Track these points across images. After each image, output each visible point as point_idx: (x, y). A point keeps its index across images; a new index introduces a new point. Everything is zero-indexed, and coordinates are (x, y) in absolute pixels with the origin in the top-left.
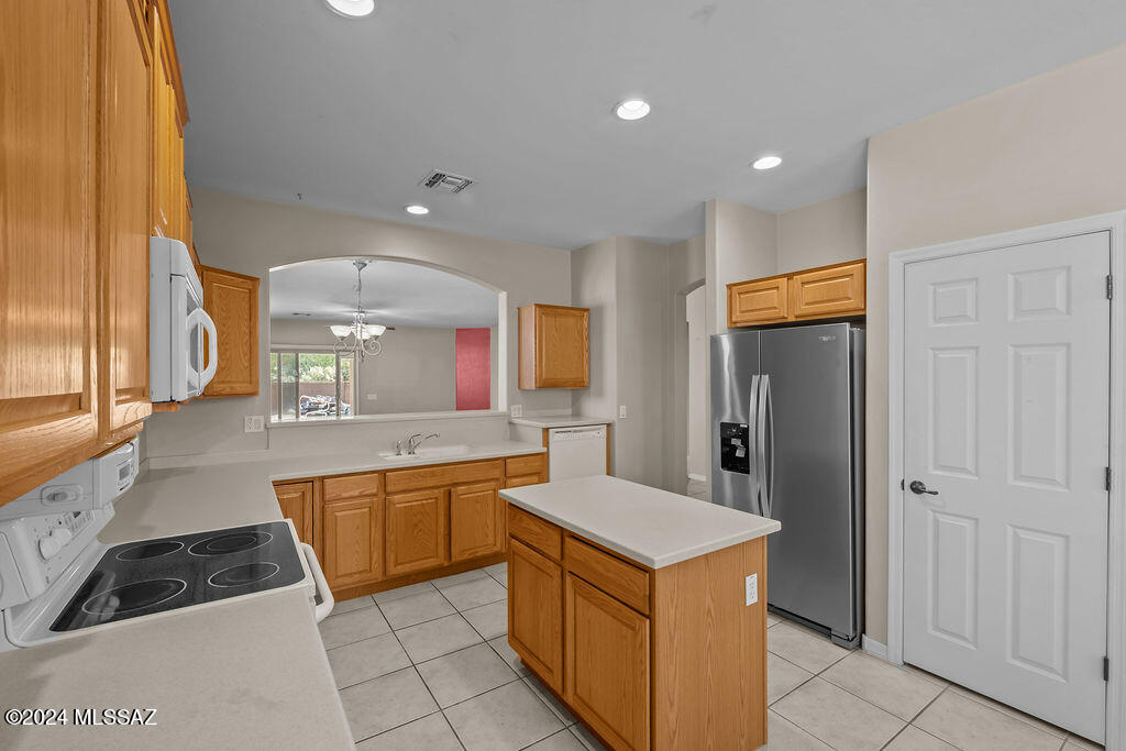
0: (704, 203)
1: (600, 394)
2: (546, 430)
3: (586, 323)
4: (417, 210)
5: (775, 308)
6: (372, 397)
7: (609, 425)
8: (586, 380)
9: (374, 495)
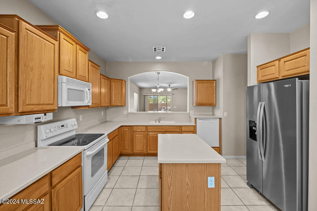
0: (247, 36)
1: (219, 108)
2: (196, 119)
3: (214, 85)
4: (158, 58)
5: (274, 74)
6: (175, 107)
7: (220, 119)
8: (214, 103)
9: (145, 132)
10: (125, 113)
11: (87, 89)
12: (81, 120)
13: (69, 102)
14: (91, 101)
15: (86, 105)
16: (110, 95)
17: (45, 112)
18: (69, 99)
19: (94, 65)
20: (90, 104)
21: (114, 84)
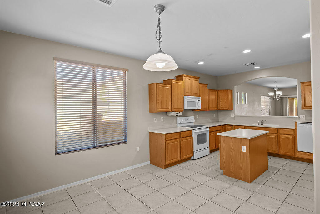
2: (296, 122)
4: (257, 67)
10: (232, 115)
11: (197, 100)
12: (198, 118)
13: (189, 107)
14: (200, 107)
15: (197, 109)
16: (218, 102)
17: (179, 111)
18: (188, 106)
19: (203, 85)
20: (200, 108)
21: (221, 94)
